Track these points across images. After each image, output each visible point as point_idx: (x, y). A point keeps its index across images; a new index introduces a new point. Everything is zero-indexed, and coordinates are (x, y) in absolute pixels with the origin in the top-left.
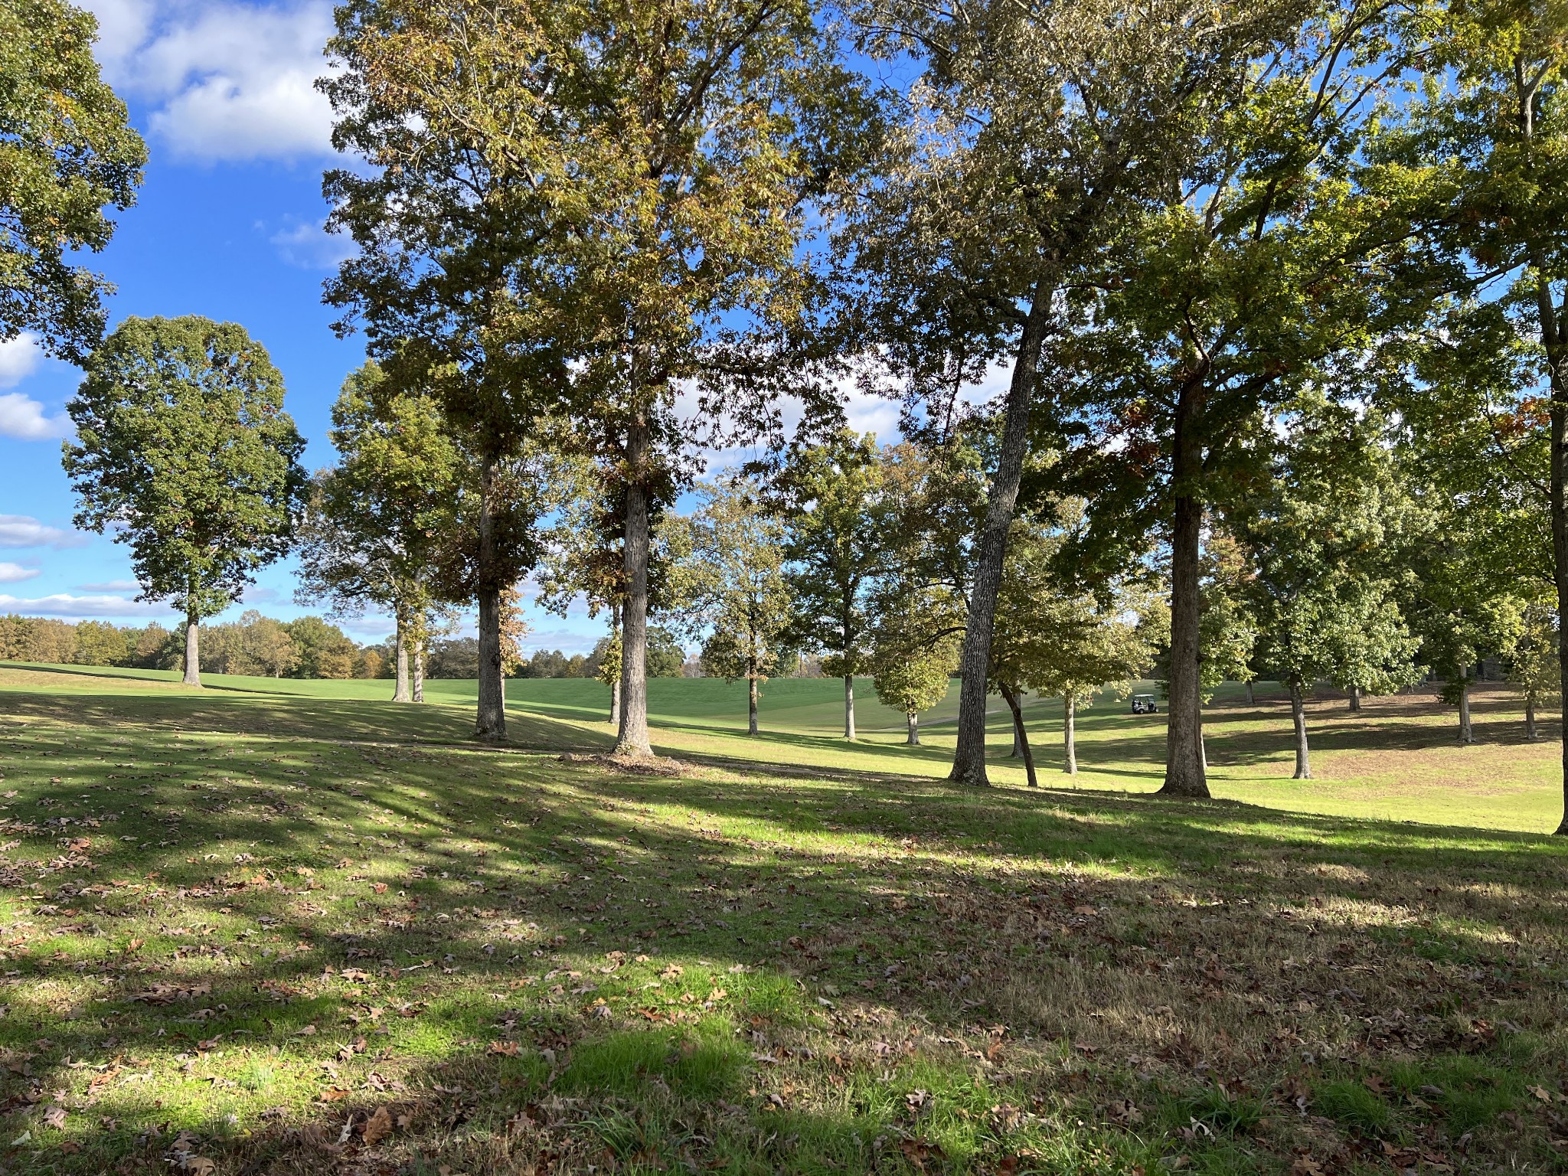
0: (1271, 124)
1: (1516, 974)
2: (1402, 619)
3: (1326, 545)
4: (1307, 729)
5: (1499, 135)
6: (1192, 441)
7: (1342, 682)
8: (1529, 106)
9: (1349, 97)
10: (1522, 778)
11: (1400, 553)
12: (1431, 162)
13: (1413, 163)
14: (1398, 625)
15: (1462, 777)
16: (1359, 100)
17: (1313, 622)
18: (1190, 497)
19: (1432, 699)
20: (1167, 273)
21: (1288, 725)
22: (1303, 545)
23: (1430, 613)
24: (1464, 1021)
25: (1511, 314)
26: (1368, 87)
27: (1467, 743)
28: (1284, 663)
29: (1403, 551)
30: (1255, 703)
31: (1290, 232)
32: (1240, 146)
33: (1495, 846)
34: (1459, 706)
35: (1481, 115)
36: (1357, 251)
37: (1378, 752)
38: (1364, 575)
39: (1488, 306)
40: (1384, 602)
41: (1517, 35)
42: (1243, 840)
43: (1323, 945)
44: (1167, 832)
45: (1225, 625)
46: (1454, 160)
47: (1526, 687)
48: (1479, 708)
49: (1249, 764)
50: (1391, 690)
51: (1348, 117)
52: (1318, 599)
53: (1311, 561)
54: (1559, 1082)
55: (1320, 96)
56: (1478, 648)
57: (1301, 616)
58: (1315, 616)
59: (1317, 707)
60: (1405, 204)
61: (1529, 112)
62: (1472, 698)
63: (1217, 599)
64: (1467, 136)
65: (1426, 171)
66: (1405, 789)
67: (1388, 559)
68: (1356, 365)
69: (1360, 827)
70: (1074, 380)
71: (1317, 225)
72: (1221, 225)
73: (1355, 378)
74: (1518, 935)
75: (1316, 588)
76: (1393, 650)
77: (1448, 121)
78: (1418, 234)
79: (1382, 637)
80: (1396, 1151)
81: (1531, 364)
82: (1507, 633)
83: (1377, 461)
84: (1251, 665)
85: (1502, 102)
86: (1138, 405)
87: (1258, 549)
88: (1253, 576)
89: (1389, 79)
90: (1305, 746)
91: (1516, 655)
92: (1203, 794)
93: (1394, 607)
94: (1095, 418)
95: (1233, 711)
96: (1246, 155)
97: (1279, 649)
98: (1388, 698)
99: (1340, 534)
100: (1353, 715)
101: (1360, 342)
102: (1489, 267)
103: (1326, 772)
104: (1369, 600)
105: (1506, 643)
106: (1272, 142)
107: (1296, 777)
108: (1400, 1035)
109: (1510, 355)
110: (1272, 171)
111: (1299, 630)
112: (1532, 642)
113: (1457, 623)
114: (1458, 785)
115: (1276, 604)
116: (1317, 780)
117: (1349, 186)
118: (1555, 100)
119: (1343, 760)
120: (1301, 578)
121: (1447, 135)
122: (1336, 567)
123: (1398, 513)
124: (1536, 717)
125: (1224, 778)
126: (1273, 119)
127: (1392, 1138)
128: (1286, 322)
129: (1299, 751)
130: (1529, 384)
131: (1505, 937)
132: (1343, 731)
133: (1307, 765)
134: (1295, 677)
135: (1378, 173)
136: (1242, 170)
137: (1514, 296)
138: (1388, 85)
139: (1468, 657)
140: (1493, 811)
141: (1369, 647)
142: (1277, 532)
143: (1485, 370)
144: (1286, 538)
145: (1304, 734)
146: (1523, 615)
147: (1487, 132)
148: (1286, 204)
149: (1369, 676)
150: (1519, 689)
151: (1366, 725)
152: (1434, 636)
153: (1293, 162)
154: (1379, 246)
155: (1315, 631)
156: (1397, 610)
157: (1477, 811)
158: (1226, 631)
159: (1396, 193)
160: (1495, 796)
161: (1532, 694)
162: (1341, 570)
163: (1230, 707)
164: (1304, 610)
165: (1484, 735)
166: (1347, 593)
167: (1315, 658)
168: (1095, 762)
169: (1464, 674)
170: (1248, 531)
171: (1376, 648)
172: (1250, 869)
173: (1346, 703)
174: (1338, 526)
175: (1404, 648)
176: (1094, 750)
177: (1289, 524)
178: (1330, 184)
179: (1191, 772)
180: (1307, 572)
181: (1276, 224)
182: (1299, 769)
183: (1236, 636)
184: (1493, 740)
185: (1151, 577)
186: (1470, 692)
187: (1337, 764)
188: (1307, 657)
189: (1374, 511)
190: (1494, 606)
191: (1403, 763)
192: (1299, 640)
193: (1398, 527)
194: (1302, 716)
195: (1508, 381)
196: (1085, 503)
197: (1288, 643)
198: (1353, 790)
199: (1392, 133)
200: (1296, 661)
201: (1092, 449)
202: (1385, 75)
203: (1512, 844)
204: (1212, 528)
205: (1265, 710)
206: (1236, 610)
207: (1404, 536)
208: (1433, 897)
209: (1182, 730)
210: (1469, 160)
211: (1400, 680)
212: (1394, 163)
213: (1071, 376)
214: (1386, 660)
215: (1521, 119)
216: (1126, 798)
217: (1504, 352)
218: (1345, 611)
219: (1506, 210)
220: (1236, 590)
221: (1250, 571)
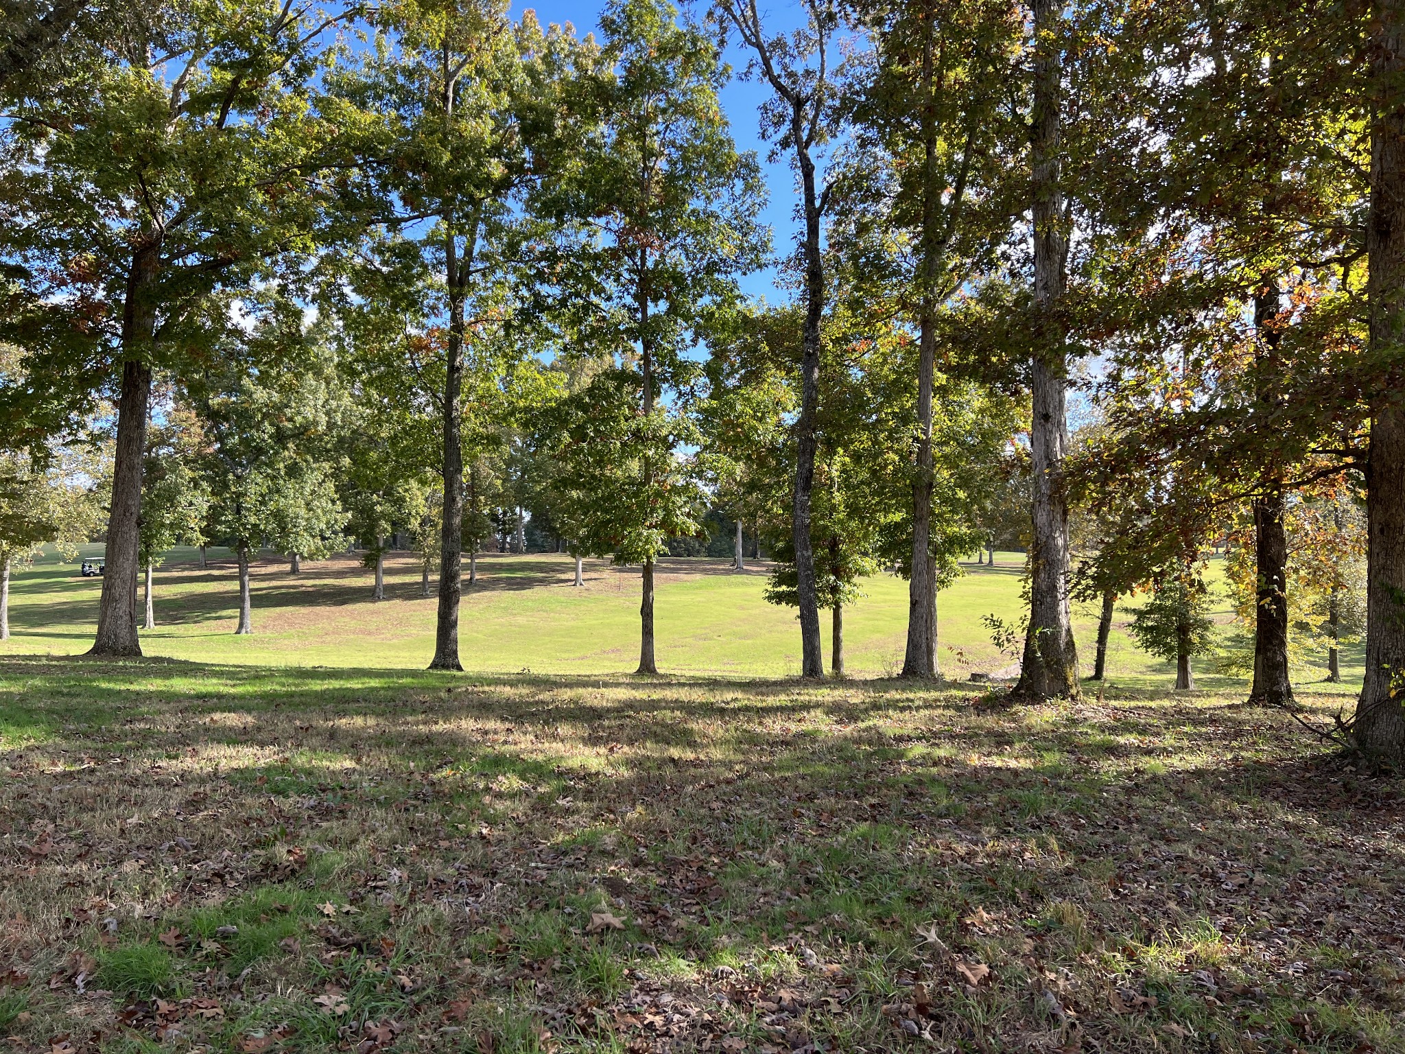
0: (240, 23)
1: (345, 797)
2: (337, 496)
3: (278, 428)
4: (251, 590)
5: (429, 106)
6: (145, 308)
7: (283, 549)
8: (451, 89)
9: (311, 25)
10: (415, 626)
11: (339, 441)
12: (377, 110)
13: (363, 106)
14: (333, 502)
15: (373, 627)
16: (319, 31)
17: (261, 495)
18: (138, 362)
19: (355, 564)
20: (121, 130)
21: (234, 586)
22: (258, 427)
23: (359, 493)
24: (281, 852)
25: (427, 254)
26: (328, 23)
27: (379, 599)
28: (234, 530)
29: (341, 440)
30: (206, 567)
31: (254, 133)
32: (209, 30)
33: (374, 683)
34: (375, 570)
35: (417, 85)
36: (310, 167)
37: (310, 609)
38: (309, 458)
39: (408, 243)
40: (324, 481)
41: (444, 24)
42: (149, 696)
43: (177, 797)
44: (69, 694)
45: (179, 493)
46: (394, 113)
47: (424, 555)
48: (390, 572)
49: (196, 622)
50: (324, 556)
51: (310, 43)
52: (268, 475)
53: (263, 440)
54: (350, 893)
55: (285, 13)
56: (394, 524)
57: (252, 489)
58: (265, 490)
59: (263, 571)
60: (350, 138)
61: (451, 94)
62: (386, 564)
63: (174, 467)
64: (406, 99)
65: (371, 116)
66: (329, 639)
67: (329, 446)
68: (302, 268)
69: (272, 675)
70: (18, 219)
71: (278, 132)
72: (186, 103)
73: (301, 280)
74: (359, 761)
75: (267, 465)
76: (328, 523)
77: (392, 80)
78: (360, 167)
79: (319, 511)
80: (171, 1007)
81: (438, 299)
82: (414, 512)
83: (326, 360)
84: (202, 532)
85: (432, 79)
86: (86, 260)
87: (216, 425)
88: (210, 450)
89: (344, 22)
90: (248, 604)
91: (419, 530)
92: (135, 652)
93: (330, 485)
94: (38, 264)
95: (186, 573)
96: (215, 43)
97: (230, 517)
98: (321, 563)
99: (291, 420)
100: (292, 577)
101: (305, 248)
102: (412, 210)
103: (265, 627)
104: (312, 479)
105: (412, 520)
106: (240, 39)
107: (238, 632)
108: (221, 876)
109: (424, 287)
110: (239, 67)
111: (249, 501)
112: (431, 521)
113: (378, 503)
114: (370, 634)
115: (231, 476)
116: (257, 634)
117: (306, 108)
118: (470, 91)
119: (280, 616)
120: (256, 454)
121: (391, 92)
122: (285, 448)
123: (339, 406)
124: (430, 578)
125: (170, 636)
126: (243, 20)
127: (168, 994)
128: (240, 213)
129: (242, 609)
130: (436, 316)
131: (349, 764)
132: (283, 591)
133: (248, 622)
134: (243, 543)
135: (329, 102)
136: (210, 56)
137: (429, 242)
138: (345, 27)
139: (385, 530)
140: (392, 653)
141: (308, 520)
142: (236, 411)
143: (406, 296)
144: (244, 418)
145: (247, 594)
146: (426, 500)
147: (421, 100)
148: (248, 102)
149: (306, 544)
150: (419, 558)
151: (302, 586)
152: (361, 512)
153: (256, 66)
154: (329, 167)
155: (263, 503)
156: (333, 489)
157: (381, 654)
158: (182, 500)
159: (344, 125)
160: (395, 641)
161: (428, 561)
162: (290, 452)
163: (184, 570)
164: (255, 484)
165: (393, 592)
166: (294, 471)
167: (262, 527)
168: (33, 626)
169: (381, 544)
170: (207, 406)
171: (314, 520)
172: (142, 725)
173: (287, 567)
174: (288, 412)
175: (336, 521)
176: (35, 614)
177: (246, 405)
178: (291, 99)
179: (124, 632)
180: (260, 451)
181: (238, 120)
182: (241, 625)
183: (191, 504)
184: (398, 597)
185: (95, 439)
186: (385, 559)
187: (275, 619)
188: (255, 526)
189: (320, 402)
190: (406, 491)
191: (329, 617)
192: (249, 510)
193: (338, 418)
194: (247, 578)
195: (421, 309)
196: (22, 352)
197: (238, 512)
198: (286, 642)
199: (348, 74)
200: (245, 529)
201: (31, 297)
202: (342, 17)
203: (387, 680)
204: (176, 400)
205: (216, 573)
206: (192, 479)
207: (343, 428)
208: (302, 735)
209: (117, 592)
210: (404, 118)
211: (331, 548)
212: (346, 100)
213: (13, 214)
214: (321, 531)
215: (445, 98)
216: (44, 662)
217: (420, 284)
218: (290, 487)
219: (426, 166)
220: (194, 461)
221: (209, 444)
